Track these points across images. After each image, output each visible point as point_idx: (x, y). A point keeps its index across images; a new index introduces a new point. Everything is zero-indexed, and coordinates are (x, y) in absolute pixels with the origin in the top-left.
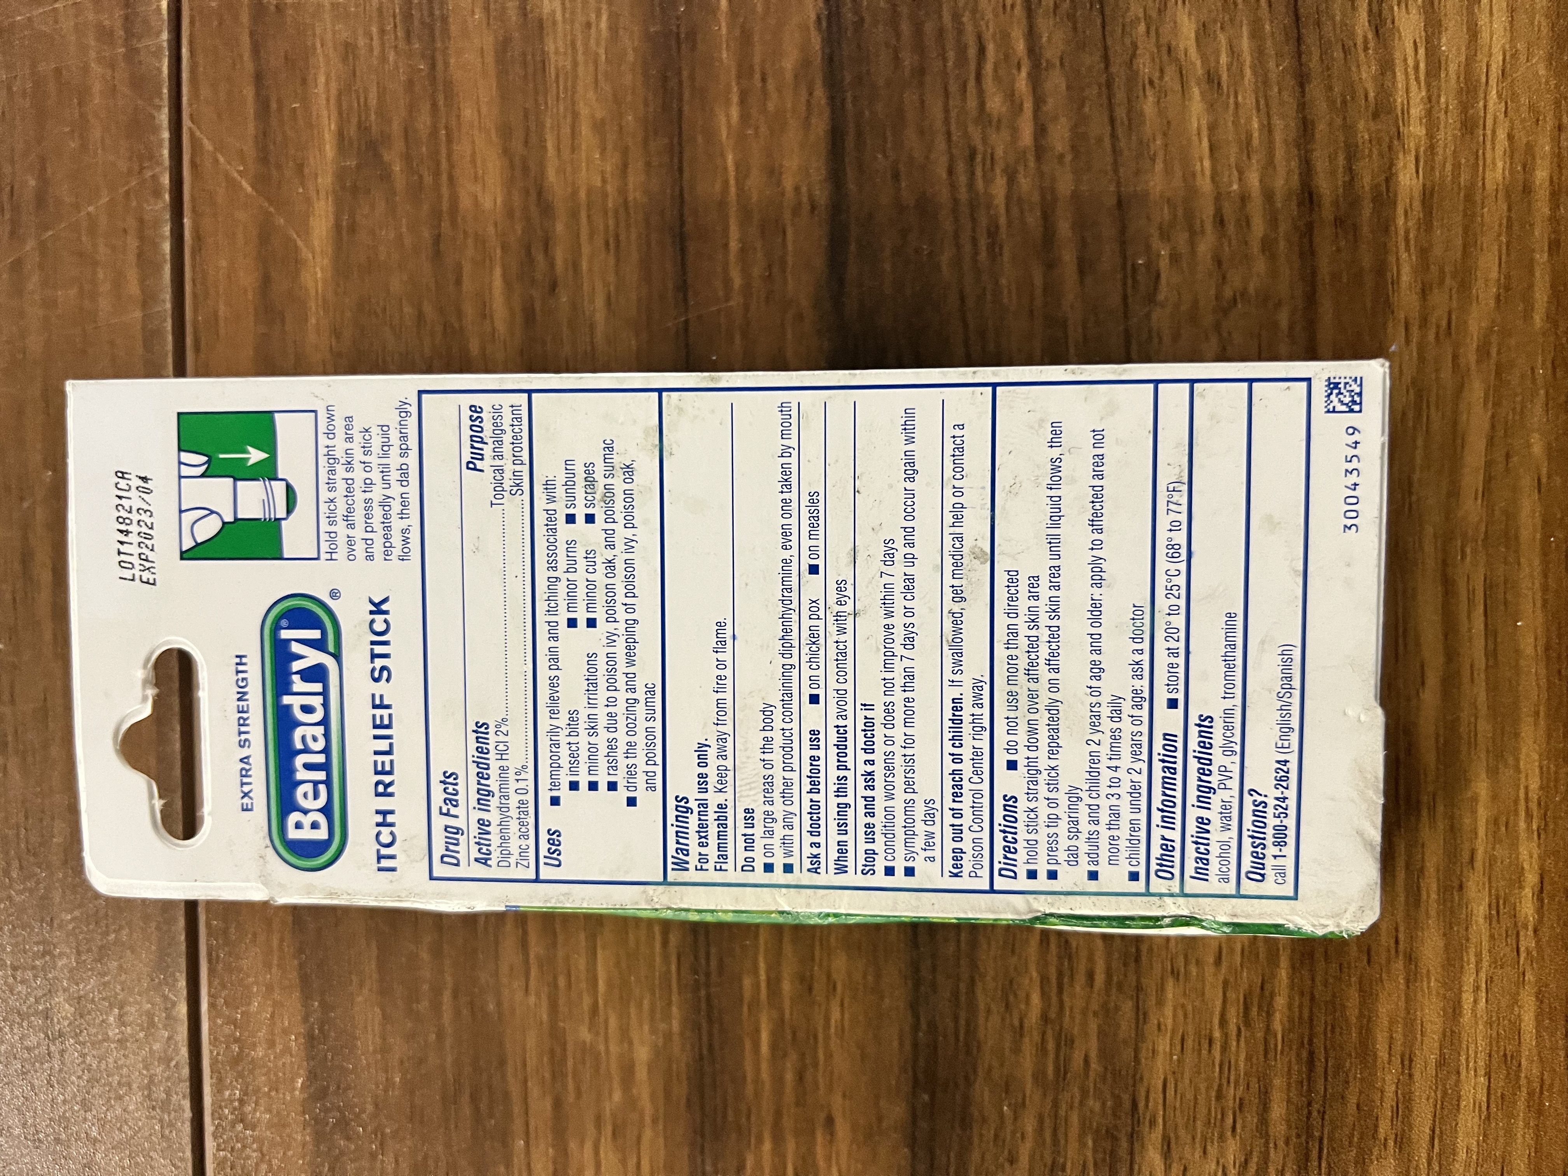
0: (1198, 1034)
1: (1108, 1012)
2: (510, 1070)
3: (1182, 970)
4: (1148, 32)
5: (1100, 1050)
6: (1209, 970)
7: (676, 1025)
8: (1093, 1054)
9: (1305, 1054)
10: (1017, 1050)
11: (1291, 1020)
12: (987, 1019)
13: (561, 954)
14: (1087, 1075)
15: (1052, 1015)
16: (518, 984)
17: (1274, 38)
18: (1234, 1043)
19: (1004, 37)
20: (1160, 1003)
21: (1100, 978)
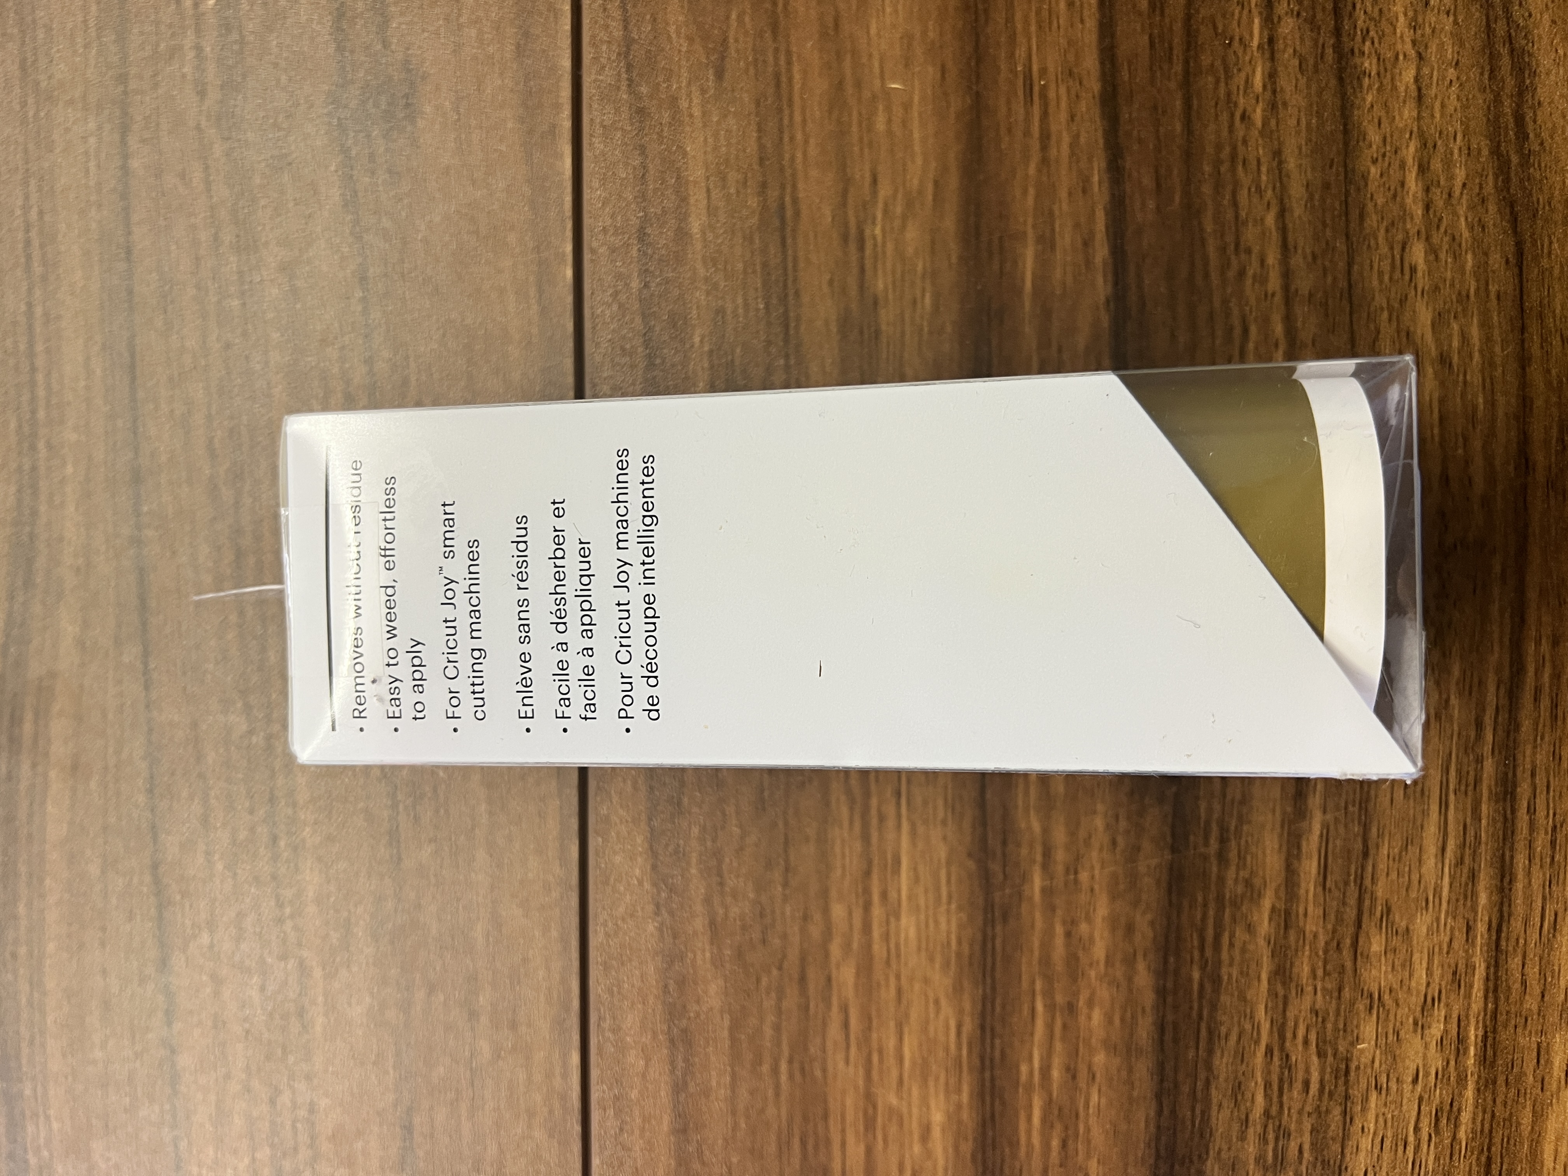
0: (1395, 1136)
1: (1320, 1113)
2: (831, 1122)
3: (1385, 1086)
4: (1390, 320)
5: (1312, 1144)
6: (1407, 1087)
7: (965, 1097)
8: (1306, 1147)
9: (1483, 1159)
10: (1242, 1138)
11: (1474, 1131)
12: (1218, 1112)
13: (875, 1036)
14: (1301, 1163)
15: (1274, 1111)
16: (840, 1057)
17: (1501, 327)
18: (1426, 1147)
19: (1266, 321)
20: (1364, 1110)
21: (1314, 1088)
